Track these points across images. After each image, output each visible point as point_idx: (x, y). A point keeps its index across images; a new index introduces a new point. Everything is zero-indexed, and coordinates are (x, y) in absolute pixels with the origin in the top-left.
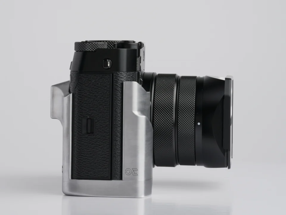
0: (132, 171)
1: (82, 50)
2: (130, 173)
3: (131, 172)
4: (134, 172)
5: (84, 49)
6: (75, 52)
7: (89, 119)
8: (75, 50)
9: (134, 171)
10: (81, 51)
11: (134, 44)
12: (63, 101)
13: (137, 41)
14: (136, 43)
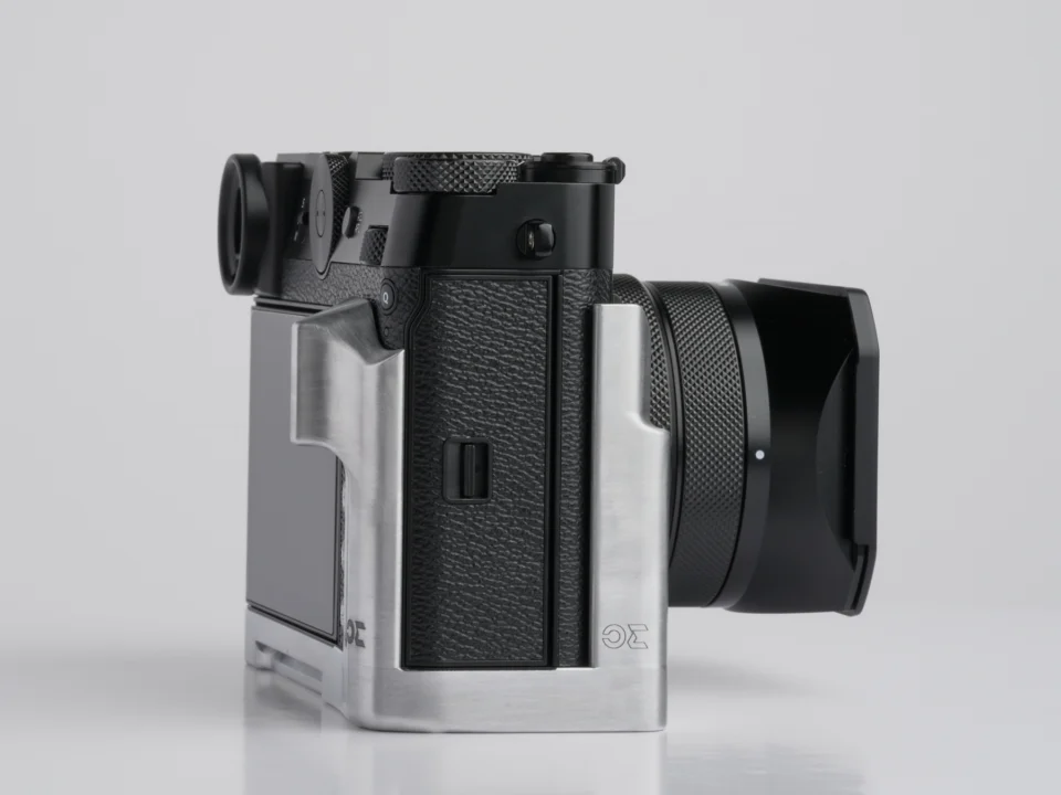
0: (629, 633)
1: (423, 189)
2: (621, 641)
3: (623, 637)
4: (633, 638)
5: (432, 185)
7: (471, 443)
9: (633, 632)
10: (419, 192)
11: (589, 164)
12: (362, 378)
13: (600, 157)
14: (595, 160)
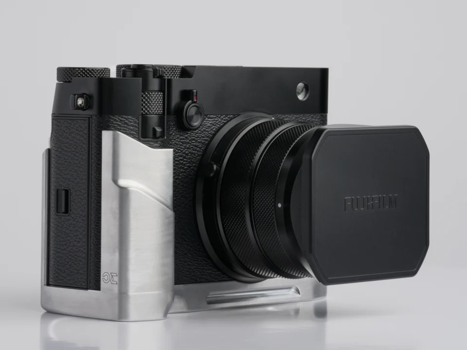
6: (57, 83)
8: (58, 80)
